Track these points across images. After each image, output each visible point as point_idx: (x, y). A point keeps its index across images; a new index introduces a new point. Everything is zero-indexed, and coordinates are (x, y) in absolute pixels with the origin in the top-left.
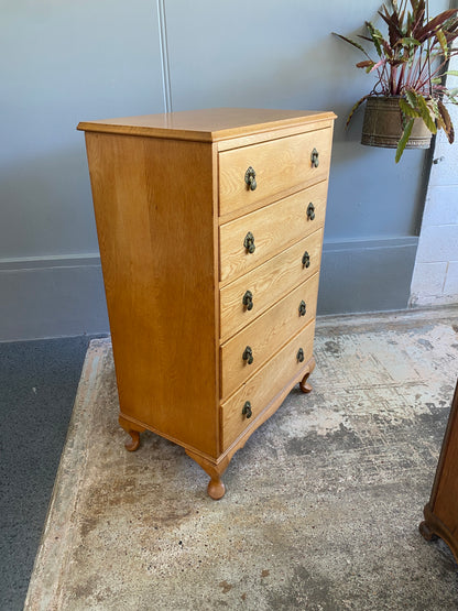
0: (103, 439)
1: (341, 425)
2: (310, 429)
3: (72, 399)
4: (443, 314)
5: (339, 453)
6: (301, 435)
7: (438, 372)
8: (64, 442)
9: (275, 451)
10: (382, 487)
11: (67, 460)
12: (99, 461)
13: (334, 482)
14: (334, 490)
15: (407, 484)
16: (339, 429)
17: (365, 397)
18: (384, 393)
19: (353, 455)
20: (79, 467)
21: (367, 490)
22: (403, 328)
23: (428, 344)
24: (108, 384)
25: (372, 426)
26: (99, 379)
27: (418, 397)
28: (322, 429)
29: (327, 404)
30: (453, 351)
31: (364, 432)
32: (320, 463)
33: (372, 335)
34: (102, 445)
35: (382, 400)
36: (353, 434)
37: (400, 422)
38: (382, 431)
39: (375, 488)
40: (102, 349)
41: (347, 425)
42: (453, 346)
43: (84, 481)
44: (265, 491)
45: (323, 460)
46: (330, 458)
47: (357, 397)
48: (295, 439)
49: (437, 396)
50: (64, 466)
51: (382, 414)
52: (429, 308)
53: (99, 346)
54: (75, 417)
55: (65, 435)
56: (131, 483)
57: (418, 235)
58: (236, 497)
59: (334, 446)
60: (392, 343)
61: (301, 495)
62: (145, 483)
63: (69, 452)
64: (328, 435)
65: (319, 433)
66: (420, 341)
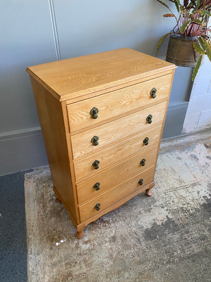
0: (48, 245)
1: (167, 216)
2: (153, 222)
3: (24, 219)
4: (198, 137)
5: (170, 236)
6: (150, 227)
7: (204, 175)
8: (26, 251)
9: (139, 239)
10: (195, 255)
11: (31, 265)
12: (49, 262)
13: (172, 256)
14: (174, 261)
15: (206, 251)
16: (166, 219)
17: (174, 196)
18: (182, 192)
19: (177, 236)
20: (39, 268)
21: (189, 258)
22: (182, 148)
23: (195, 157)
24: (41, 205)
25: (181, 215)
26: (36, 201)
27: (198, 192)
28: (158, 221)
29: (157, 203)
30: (208, 161)
31: (178, 219)
32: (163, 244)
33: (168, 154)
34: (48, 250)
35: (183, 197)
36: (173, 222)
37: (194, 211)
38: (187, 218)
39: (192, 256)
40: (32, 180)
41: (170, 216)
42: (208, 157)
43: (44, 278)
44: (141, 268)
45: (163, 242)
46: (166, 239)
47: (171, 197)
48: (147, 229)
49: (207, 191)
50: (31, 269)
51: (185, 206)
52: (191, 134)
53: (30, 178)
54: (28, 232)
55: (26, 246)
56: (70, 274)
57: (188, 101)
58: (127, 275)
59: (166, 232)
60: (179, 158)
61: (158, 267)
62: (77, 273)
63: (31, 258)
64: (162, 224)
65: (158, 224)
66: (191, 156)
